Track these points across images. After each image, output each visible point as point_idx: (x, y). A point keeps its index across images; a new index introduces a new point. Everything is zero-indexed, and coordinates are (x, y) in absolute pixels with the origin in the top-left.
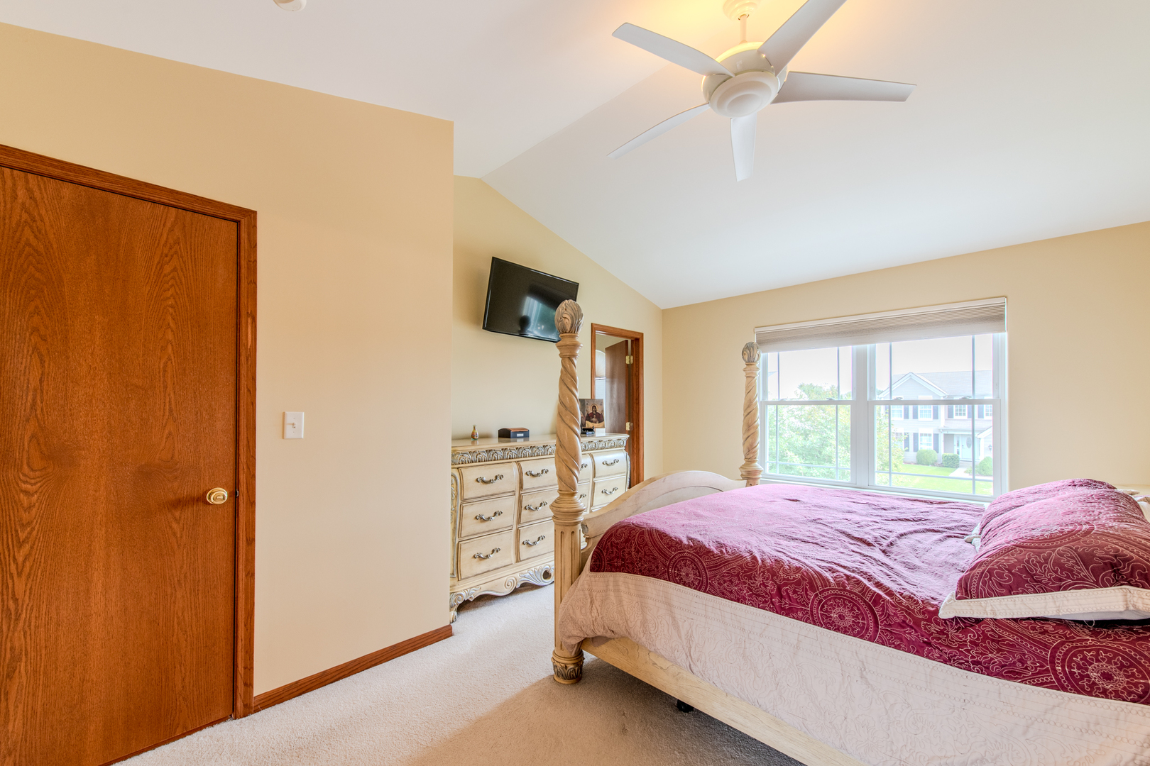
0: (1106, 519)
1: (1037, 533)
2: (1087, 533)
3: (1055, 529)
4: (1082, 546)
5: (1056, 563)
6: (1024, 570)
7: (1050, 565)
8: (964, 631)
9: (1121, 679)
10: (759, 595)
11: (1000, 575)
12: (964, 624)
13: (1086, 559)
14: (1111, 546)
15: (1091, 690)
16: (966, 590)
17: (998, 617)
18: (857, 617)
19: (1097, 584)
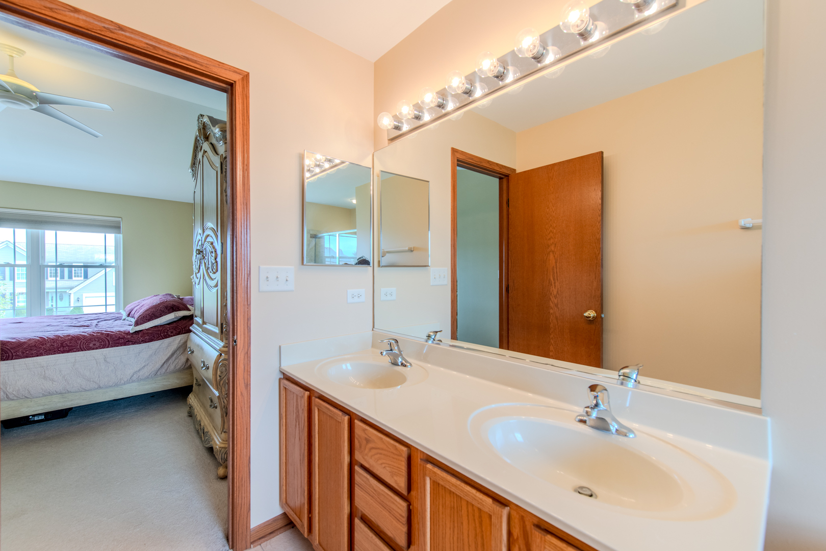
0: (169, 298)
1: (154, 304)
2: (166, 301)
3: (159, 302)
4: (165, 305)
5: (160, 310)
6: (152, 314)
7: (159, 311)
8: (138, 334)
9: (175, 332)
10: (50, 350)
11: (146, 317)
12: (137, 332)
13: (166, 307)
14: (172, 303)
15: (169, 336)
16: (137, 324)
17: (147, 328)
18: (101, 342)
19: (169, 313)
